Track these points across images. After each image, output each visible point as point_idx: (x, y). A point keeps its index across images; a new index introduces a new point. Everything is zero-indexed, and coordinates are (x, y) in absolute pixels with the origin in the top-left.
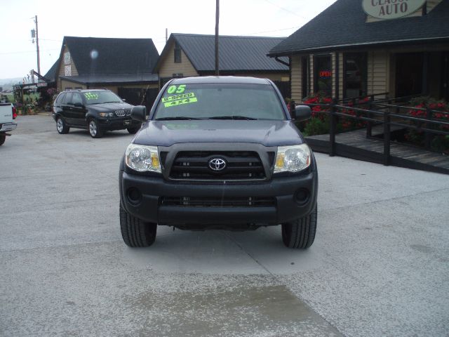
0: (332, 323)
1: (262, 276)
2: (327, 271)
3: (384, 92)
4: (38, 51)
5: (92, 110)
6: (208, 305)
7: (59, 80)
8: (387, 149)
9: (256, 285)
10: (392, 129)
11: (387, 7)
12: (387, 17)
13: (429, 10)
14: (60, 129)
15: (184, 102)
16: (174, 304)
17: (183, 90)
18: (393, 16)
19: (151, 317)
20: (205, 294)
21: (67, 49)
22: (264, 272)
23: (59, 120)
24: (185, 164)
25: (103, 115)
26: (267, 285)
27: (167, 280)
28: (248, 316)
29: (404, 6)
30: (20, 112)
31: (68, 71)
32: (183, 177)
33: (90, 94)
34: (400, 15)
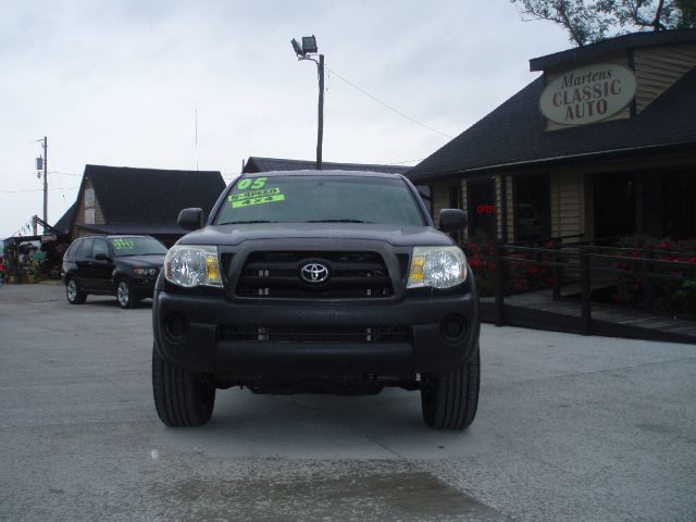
0: (513, 517)
1: (388, 461)
2: (500, 455)
3: (577, 233)
4: (45, 190)
5: (122, 264)
6: (296, 495)
7: (75, 230)
8: (587, 312)
9: (379, 472)
10: (592, 287)
11: (577, 106)
12: (576, 122)
13: (640, 108)
14: (72, 297)
15: (263, 200)
16: (238, 494)
17: (262, 184)
18: (586, 120)
19: (195, 510)
20: (290, 482)
21: (89, 183)
22: (392, 457)
23: (72, 282)
24: (261, 273)
25: (141, 272)
26: (399, 472)
27: (227, 465)
28: (365, 509)
29: (602, 103)
30: (12, 278)
31: (90, 216)
32: (259, 296)
33: (120, 242)
34: (596, 118)
